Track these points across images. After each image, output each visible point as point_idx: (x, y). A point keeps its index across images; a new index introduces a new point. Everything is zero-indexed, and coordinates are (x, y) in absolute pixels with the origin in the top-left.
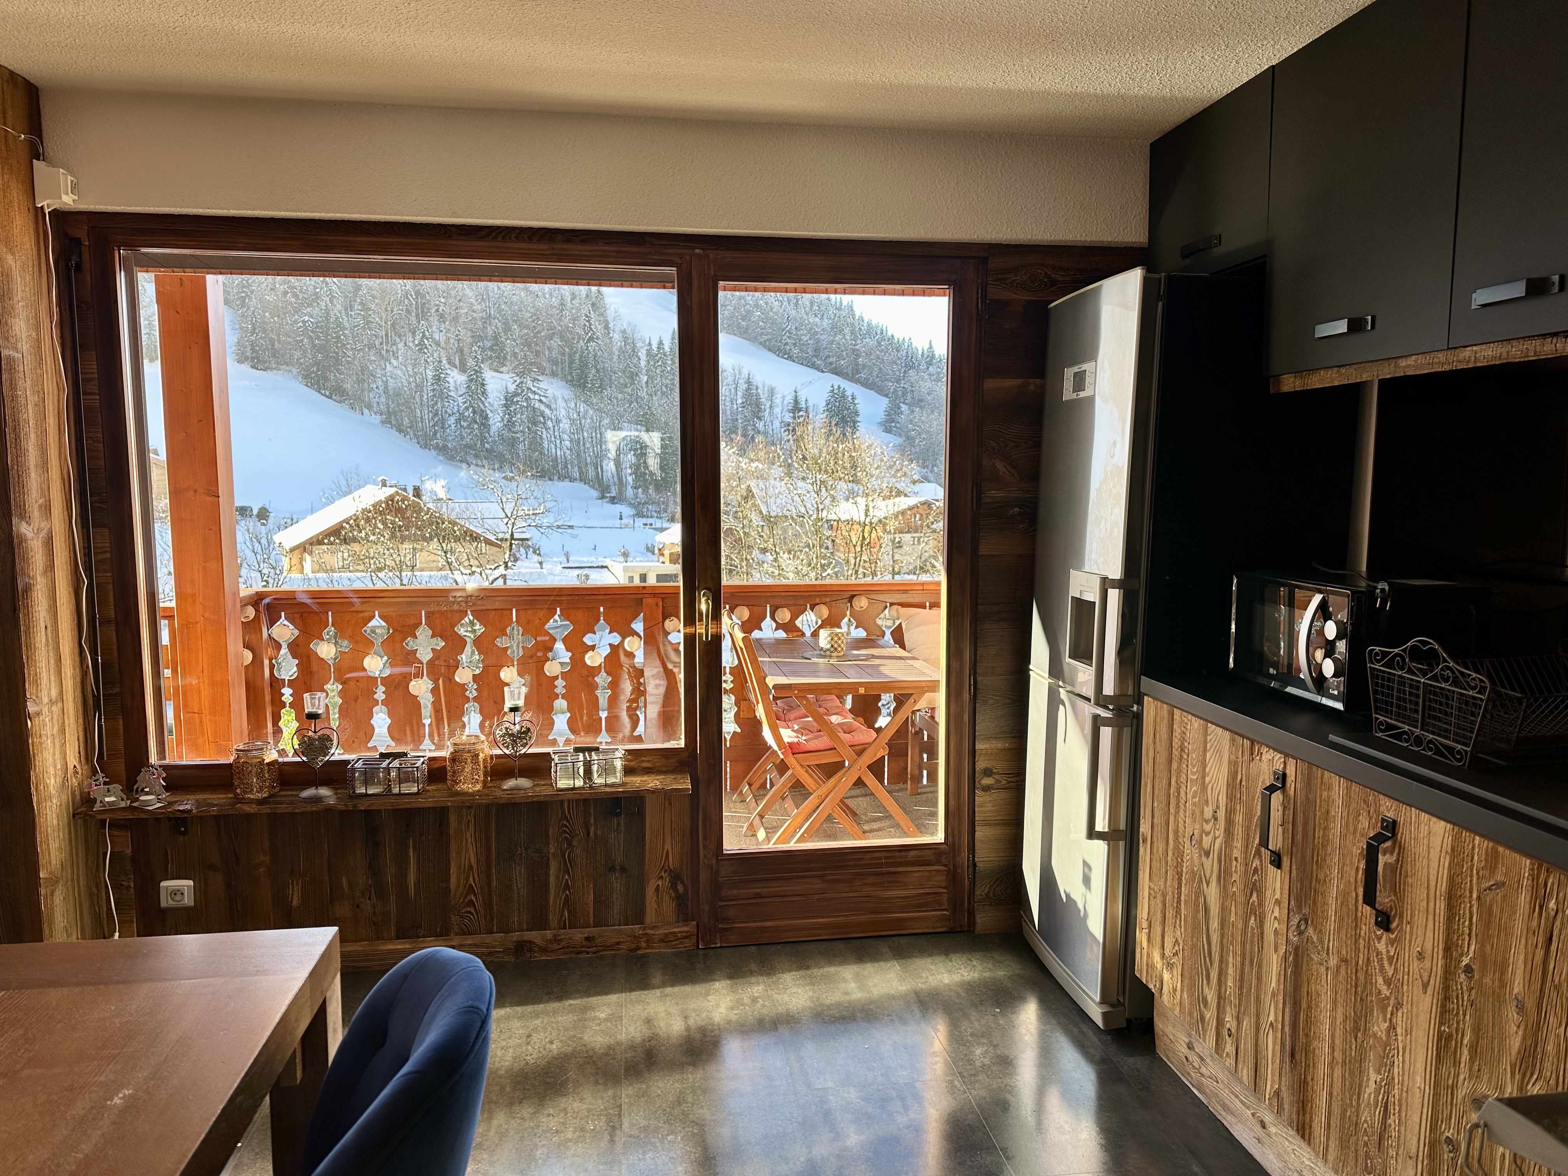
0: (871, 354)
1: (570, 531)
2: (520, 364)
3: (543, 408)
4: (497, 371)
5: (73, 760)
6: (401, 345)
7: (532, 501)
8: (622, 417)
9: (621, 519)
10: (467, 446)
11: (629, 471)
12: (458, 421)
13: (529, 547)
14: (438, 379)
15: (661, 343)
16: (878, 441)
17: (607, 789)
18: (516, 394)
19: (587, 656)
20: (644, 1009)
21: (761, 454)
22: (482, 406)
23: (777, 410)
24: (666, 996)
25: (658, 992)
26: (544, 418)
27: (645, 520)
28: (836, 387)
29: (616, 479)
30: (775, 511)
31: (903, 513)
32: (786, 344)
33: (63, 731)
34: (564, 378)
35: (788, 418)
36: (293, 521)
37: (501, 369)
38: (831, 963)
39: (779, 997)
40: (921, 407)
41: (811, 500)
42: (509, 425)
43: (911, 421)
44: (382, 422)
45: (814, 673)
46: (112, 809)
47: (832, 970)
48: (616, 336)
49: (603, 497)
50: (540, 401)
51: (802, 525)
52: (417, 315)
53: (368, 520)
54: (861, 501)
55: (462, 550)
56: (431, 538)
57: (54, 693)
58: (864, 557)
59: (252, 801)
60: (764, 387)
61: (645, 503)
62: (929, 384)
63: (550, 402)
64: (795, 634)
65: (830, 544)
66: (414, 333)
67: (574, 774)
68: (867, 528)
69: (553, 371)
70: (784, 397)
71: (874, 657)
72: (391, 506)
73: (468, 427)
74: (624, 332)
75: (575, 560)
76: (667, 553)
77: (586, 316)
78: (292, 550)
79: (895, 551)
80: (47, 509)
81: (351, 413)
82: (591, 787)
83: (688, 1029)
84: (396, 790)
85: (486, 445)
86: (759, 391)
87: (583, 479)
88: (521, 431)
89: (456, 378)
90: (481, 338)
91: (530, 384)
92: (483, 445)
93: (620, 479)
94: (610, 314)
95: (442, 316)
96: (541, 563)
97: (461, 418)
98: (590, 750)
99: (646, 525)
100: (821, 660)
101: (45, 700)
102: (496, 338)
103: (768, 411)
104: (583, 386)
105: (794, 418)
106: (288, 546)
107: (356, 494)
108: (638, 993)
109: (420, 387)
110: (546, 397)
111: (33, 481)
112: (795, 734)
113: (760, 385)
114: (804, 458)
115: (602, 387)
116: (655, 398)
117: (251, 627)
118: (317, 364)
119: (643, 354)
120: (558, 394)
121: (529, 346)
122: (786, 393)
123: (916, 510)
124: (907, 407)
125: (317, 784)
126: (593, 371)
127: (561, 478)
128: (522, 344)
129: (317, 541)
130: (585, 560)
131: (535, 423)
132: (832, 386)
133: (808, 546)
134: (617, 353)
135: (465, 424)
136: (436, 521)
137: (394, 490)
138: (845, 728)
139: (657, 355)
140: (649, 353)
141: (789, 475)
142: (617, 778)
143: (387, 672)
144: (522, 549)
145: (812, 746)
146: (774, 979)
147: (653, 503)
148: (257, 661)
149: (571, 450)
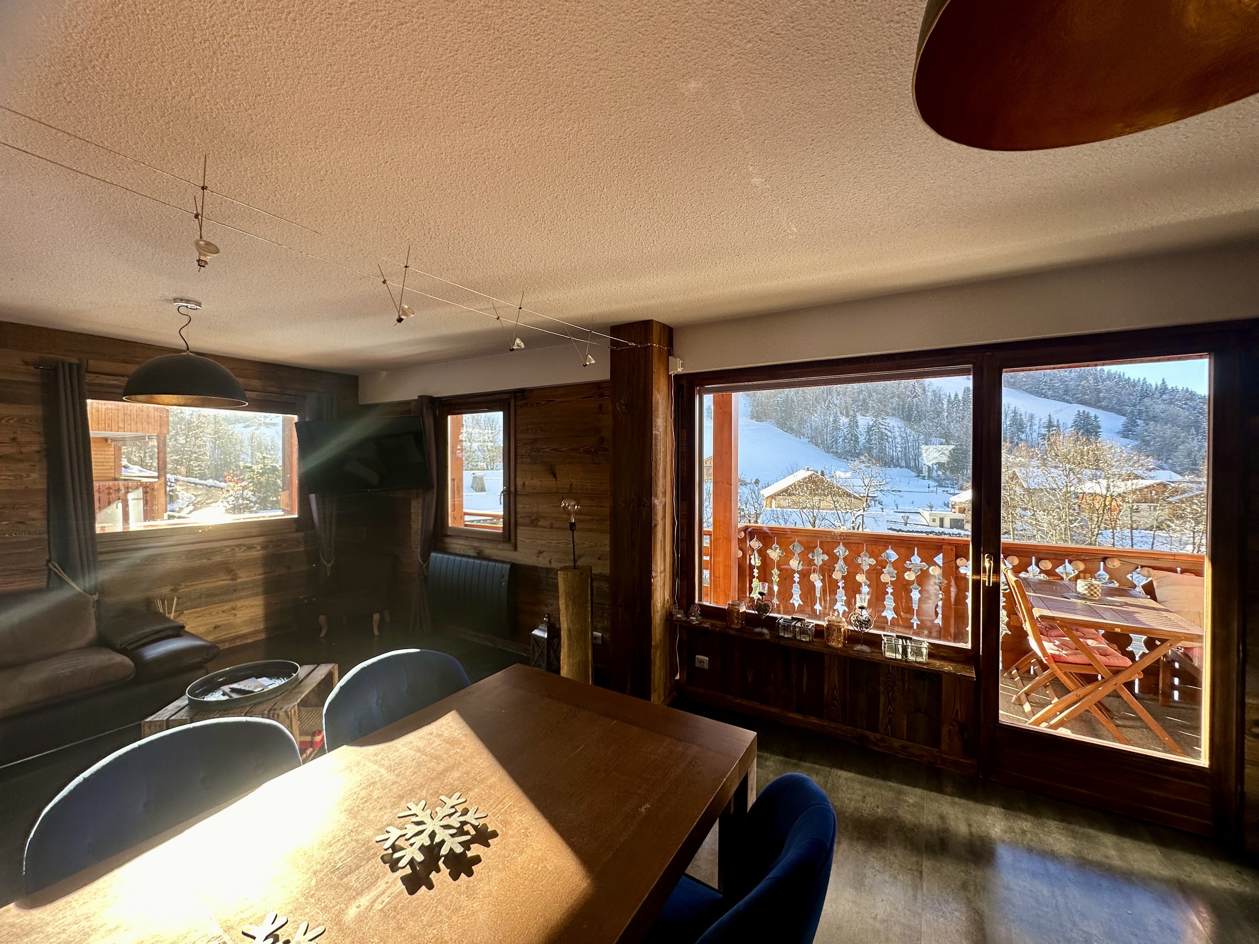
0: (1110, 390)
1: (899, 493)
2: (876, 412)
3: (887, 432)
4: (864, 416)
5: (667, 597)
6: (819, 407)
7: (879, 478)
8: (931, 434)
9: (929, 488)
10: (848, 451)
12: (843, 440)
13: (876, 500)
14: (835, 421)
15: (956, 395)
16: (1119, 444)
17: (917, 665)
18: (873, 426)
19: (906, 574)
20: (939, 808)
21: (1024, 453)
22: (856, 432)
23: (1036, 427)
24: (955, 803)
25: (949, 799)
26: (887, 437)
27: (943, 489)
28: (1082, 412)
30: (1033, 486)
31: (1141, 490)
32: (1043, 389)
33: (664, 584)
34: (899, 417)
35: (1044, 431)
36: (769, 485)
37: (866, 415)
38: (1091, 826)
39: (1045, 838)
40: (1155, 421)
41: (1062, 481)
42: (869, 441)
43: (1146, 431)
44: (809, 442)
45: (1074, 611)
46: (679, 620)
47: (1092, 832)
48: (930, 394)
49: (918, 476)
50: (886, 428)
51: (1054, 495)
52: (827, 393)
53: (800, 486)
54: (1104, 482)
55: (843, 501)
56: (828, 495)
57: (662, 568)
58: (1106, 517)
59: (733, 629)
60: (1026, 414)
61: (944, 479)
62: (1163, 406)
63: (891, 429)
64: (1055, 578)
65: (1076, 507)
66: (825, 402)
67: (896, 651)
68: (1108, 499)
69: (893, 414)
70: (1041, 420)
71: (1127, 604)
72: (810, 480)
73: (849, 442)
74: (934, 391)
75: (901, 508)
76: (957, 507)
78: (767, 498)
79: (1134, 514)
80: (664, 493)
81: (795, 438)
82: (906, 661)
83: (971, 834)
84: (798, 638)
85: (857, 451)
86: (1023, 417)
87: (908, 467)
88: (875, 444)
89: (844, 420)
90: (857, 401)
91: (880, 421)
92: (855, 450)
94: (926, 383)
95: (838, 392)
96: (882, 509)
97: (845, 438)
98: (906, 638)
99: (944, 491)
100: (1079, 601)
101: (659, 571)
102: (864, 400)
103: (1029, 428)
104: (910, 420)
105: (1049, 431)
106: (766, 496)
107: (795, 474)
108: (935, 794)
109: (827, 426)
110: (889, 427)
111: (660, 482)
112: (1057, 648)
113: (1023, 414)
114: (1057, 455)
115: (920, 420)
116: (952, 424)
117: (742, 541)
118: (782, 418)
119: (945, 402)
120: (895, 425)
121: (881, 402)
122: (1043, 417)
123: (1152, 488)
124: (1142, 422)
125: (763, 626)
126: (916, 412)
127: (895, 466)
128: (877, 402)
129: (778, 494)
130: (907, 508)
131: (882, 440)
132: (1079, 411)
133: (1059, 508)
134: (930, 402)
135: (847, 441)
136: (831, 487)
137: (812, 472)
138: (1101, 651)
139: (954, 402)
140: (949, 401)
141: (1045, 465)
142: (924, 659)
143: (800, 568)
144: (873, 502)
145: (1071, 659)
146: (1040, 821)
147: (949, 480)
148: (744, 555)
149: (901, 452)
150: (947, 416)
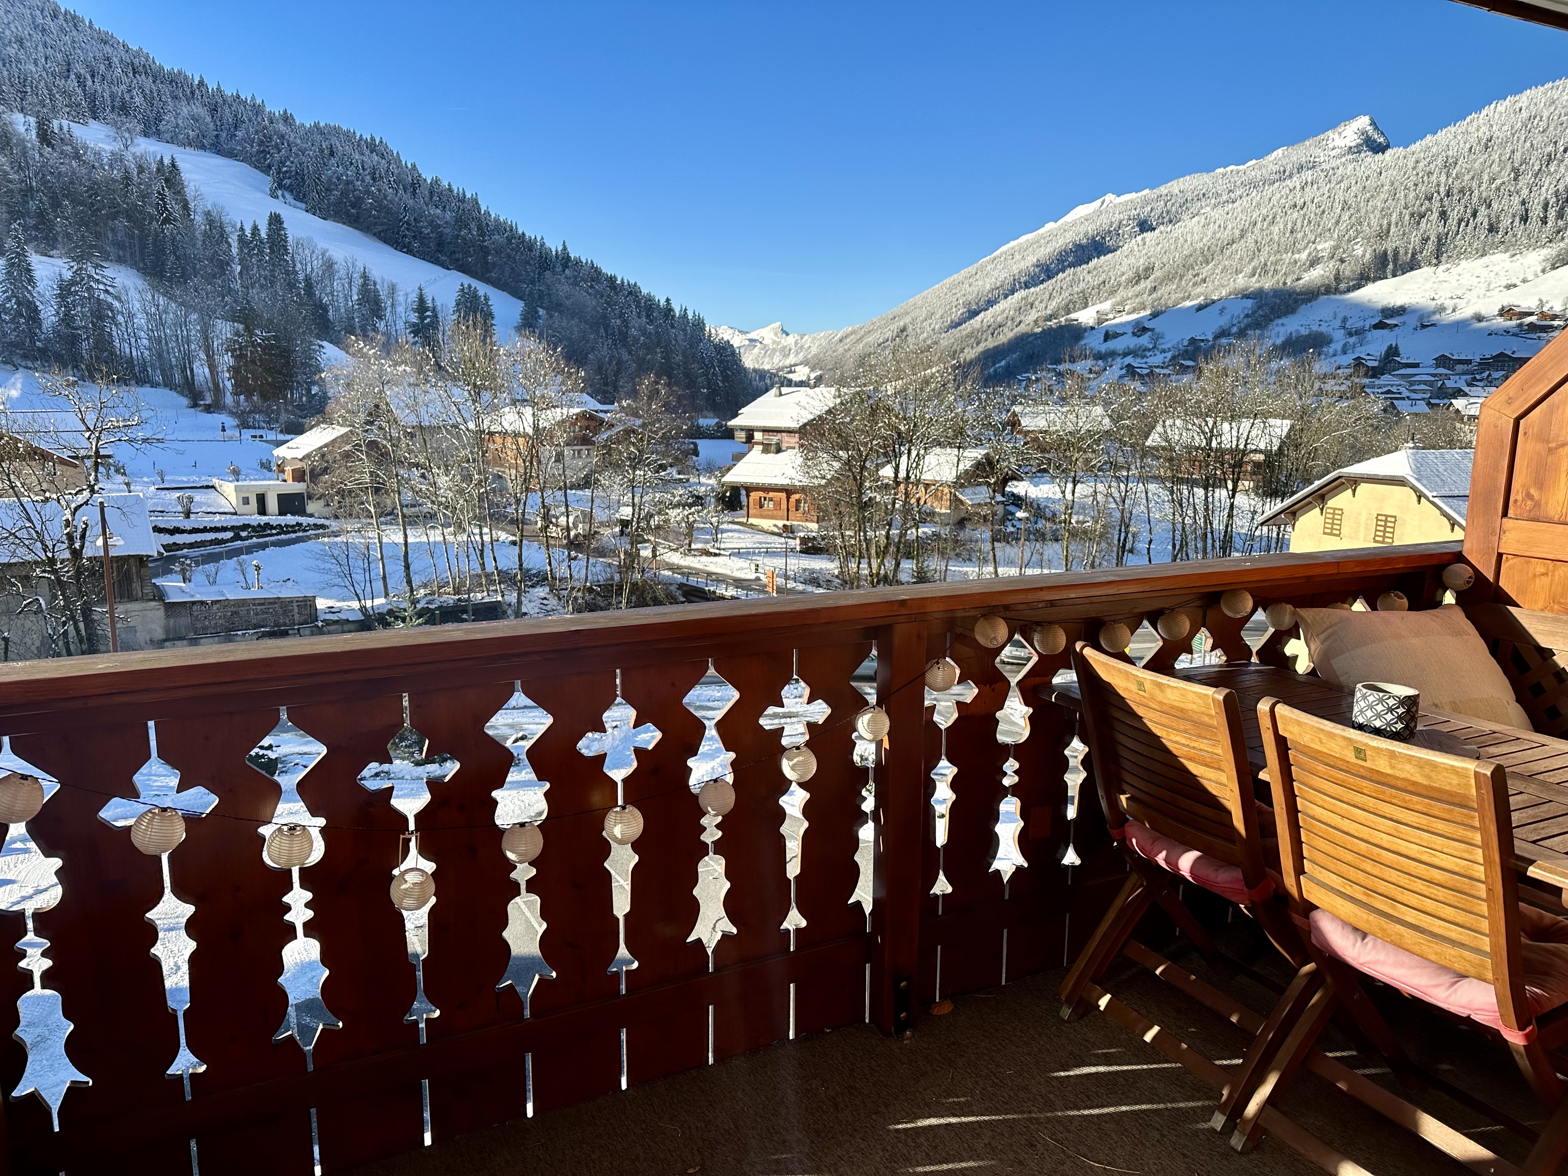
0: (501, 252)
2: (76, 247)
3: (110, 299)
4: (46, 255)
7: (120, 410)
8: (213, 312)
9: (224, 430)
10: (14, 344)
11: (227, 375)
13: (110, 464)
15: (255, 229)
18: (73, 283)
22: (28, 295)
23: (400, 309)
26: (112, 311)
27: (253, 432)
28: (466, 286)
29: (210, 385)
32: (405, 236)
34: (134, 265)
35: (413, 318)
37: (51, 253)
40: (560, 312)
41: (468, 411)
42: (67, 319)
43: (550, 327)
48: (199, 219)
49: (195, 405)
50: (107, 291)
51: (459, 438)
55: (29, 471)
60: (383, 283)
61: (250, 412)
62: (567, 288)
63: (120, 292)
69: (119, 256)
70: (407, 294)
73: (12, 321)
74: (208, 213)
75: (170, 480)
76: (288, 469)
77: (159, 193)
85: (38, 344)
86: (378, 287)
87: (169, 384)
88: (84, 327)
90: (21, 214)
91: (91, 271)
92: (33, 342)
93: (216, 385)
94: (190, 192)
96: (128, 484)
99: (255, 437)
102: (41, 215)
103: (389, 309)
104: (162, 276)
105: (421, 318)
110: (114, 287)
113: (378, 281)
115: (184, 277)
119: (234, 240)
120: (129, 283)
121: (87, 226)
122: (409, 290)
124: (545, 311)
126: (172, 258)
127: (140, 383)
128: (76, 223)
130: (184, 480)
131: (100, 318)
132: (462, 285)
134: (200, 237)
135: (7, 317)
139: (251, 242)
140: (242, 239)
147: (260, 412)
149: (150, 350)
150: (241, 273)
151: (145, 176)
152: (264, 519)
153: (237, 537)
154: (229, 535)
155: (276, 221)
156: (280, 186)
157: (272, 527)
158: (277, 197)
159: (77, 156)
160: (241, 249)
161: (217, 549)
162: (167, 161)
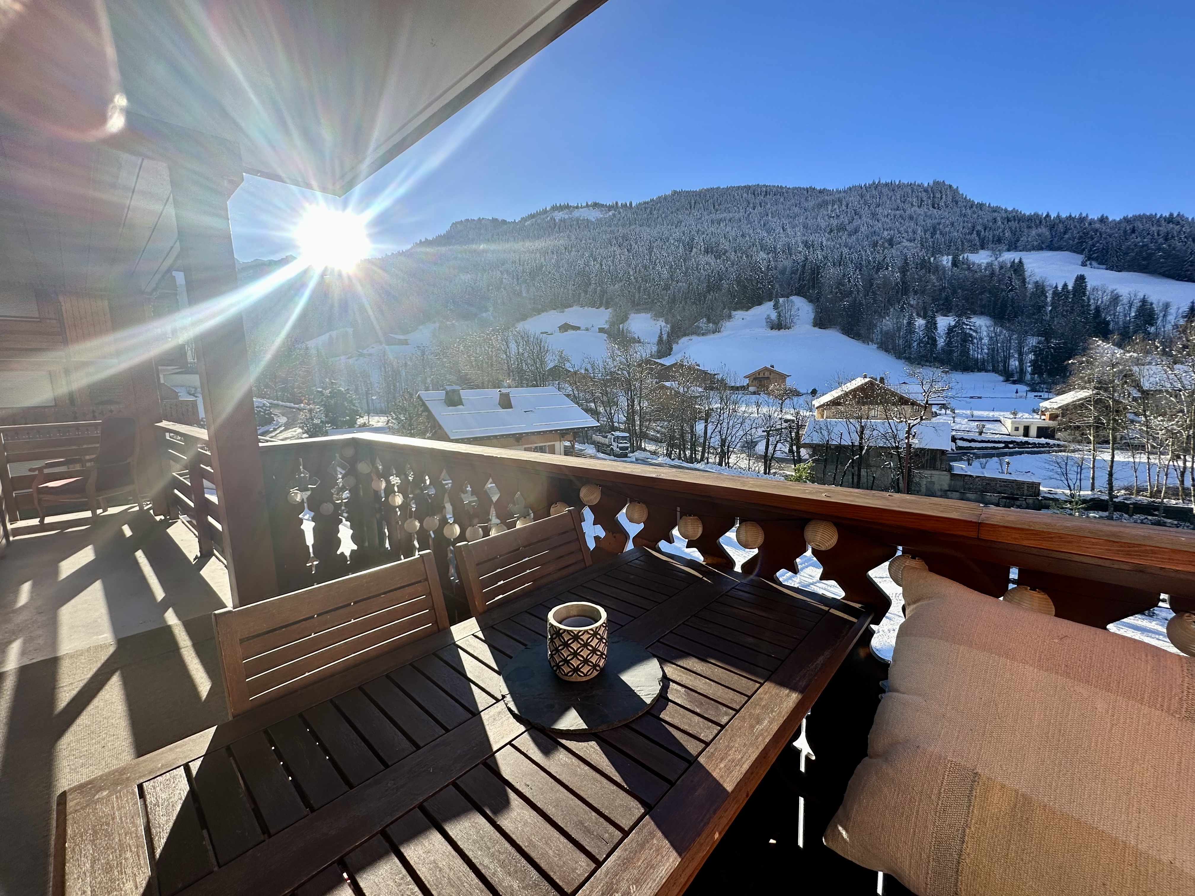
2: (960, 310)
3: (971, 332)
4: (945, 316)
6: (892, 310)
9: (1017, 393)
10: (922, 356)
11: (1029, 364)
12: (919, 344)
14: (910, 324)
15: (1065, 285)
18: (955, 326)
21: (1138, 347)
22: (933, 335)
23: (1171, 318)
26: (972, 338)
27: (1036, 394)
29: (1018, 370)
32: (1188, 270)
34: (988, 315)
36: (824, 394)
37: (948, 315)
42: (949, 344)
44: (878, 348)
48: (1030, 286)
49: (1007, 380)
50: (971, 329)
51: (1177, 397)
52: (902, 293)
55: (896, 409)
56: (881, 403)
60: (1159, 303)
61: (1039, 383)
63: (978, 329)
66: (899, 303)
69: (981, 312)
70: (1179, 309)
72: (865, 388)
73: (924, 346)
74: (1037, 283)
76: (1048, 413)
77: (1009, 277)
85: (934, 355)
86: (1154, 306)
87: (995, 370)
88: (956, 346)
89: (920, 322)
90: (938, 300)
91: (965, 320)
92: (932, 355)
93: (1022, 370)
94: (1027, 274)
96: (954, 417)
97: (921, 341)
99: (1037, 396)
102: (947, 298)
104: (1001, 318)
106: (817, 406)
109: (899, 329)
110: (975, 326)
113: (1155, 302)
115: (1015, 317)
116: (1055, 319)
118: (849, 323)
119: (1049, 295)
120: (983, 324)
121: (967, 300)
126: (1010, 308)
127: (980, 370)
128: (963, 299)
131: (965, 341)
134: (1029, 296)
135: (922, 345)
137: (870, 379)
139: (1061, 293)
140: (1054, 293)
149: (988, 354)
150: (1051, 311)
151: (1003, 271)
152: (1026, 439)
153: (1006, 447)
154: (1002, 445)
155: (1081, 280)
156: (1090, 258)
157: (1029, 444)
158: (1086, 265)
159: (969, 269)
160: (1053, 298)
161: (994, 452)
162: (1017, 261)
